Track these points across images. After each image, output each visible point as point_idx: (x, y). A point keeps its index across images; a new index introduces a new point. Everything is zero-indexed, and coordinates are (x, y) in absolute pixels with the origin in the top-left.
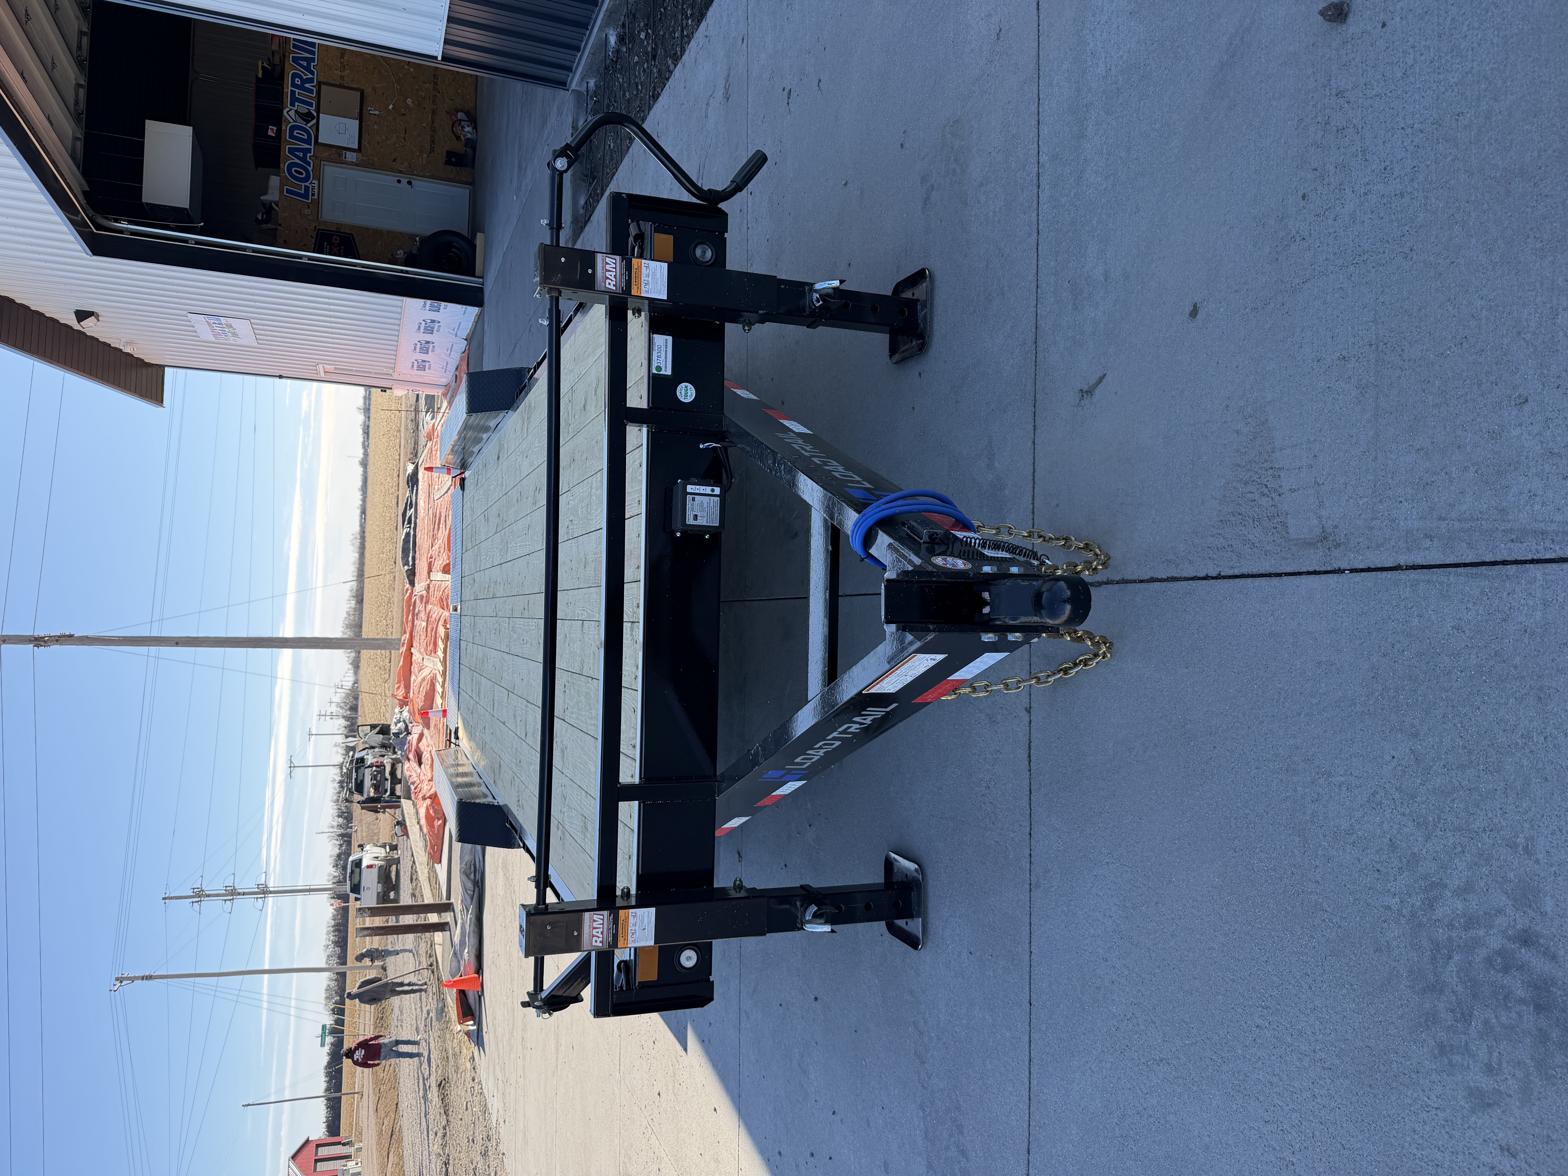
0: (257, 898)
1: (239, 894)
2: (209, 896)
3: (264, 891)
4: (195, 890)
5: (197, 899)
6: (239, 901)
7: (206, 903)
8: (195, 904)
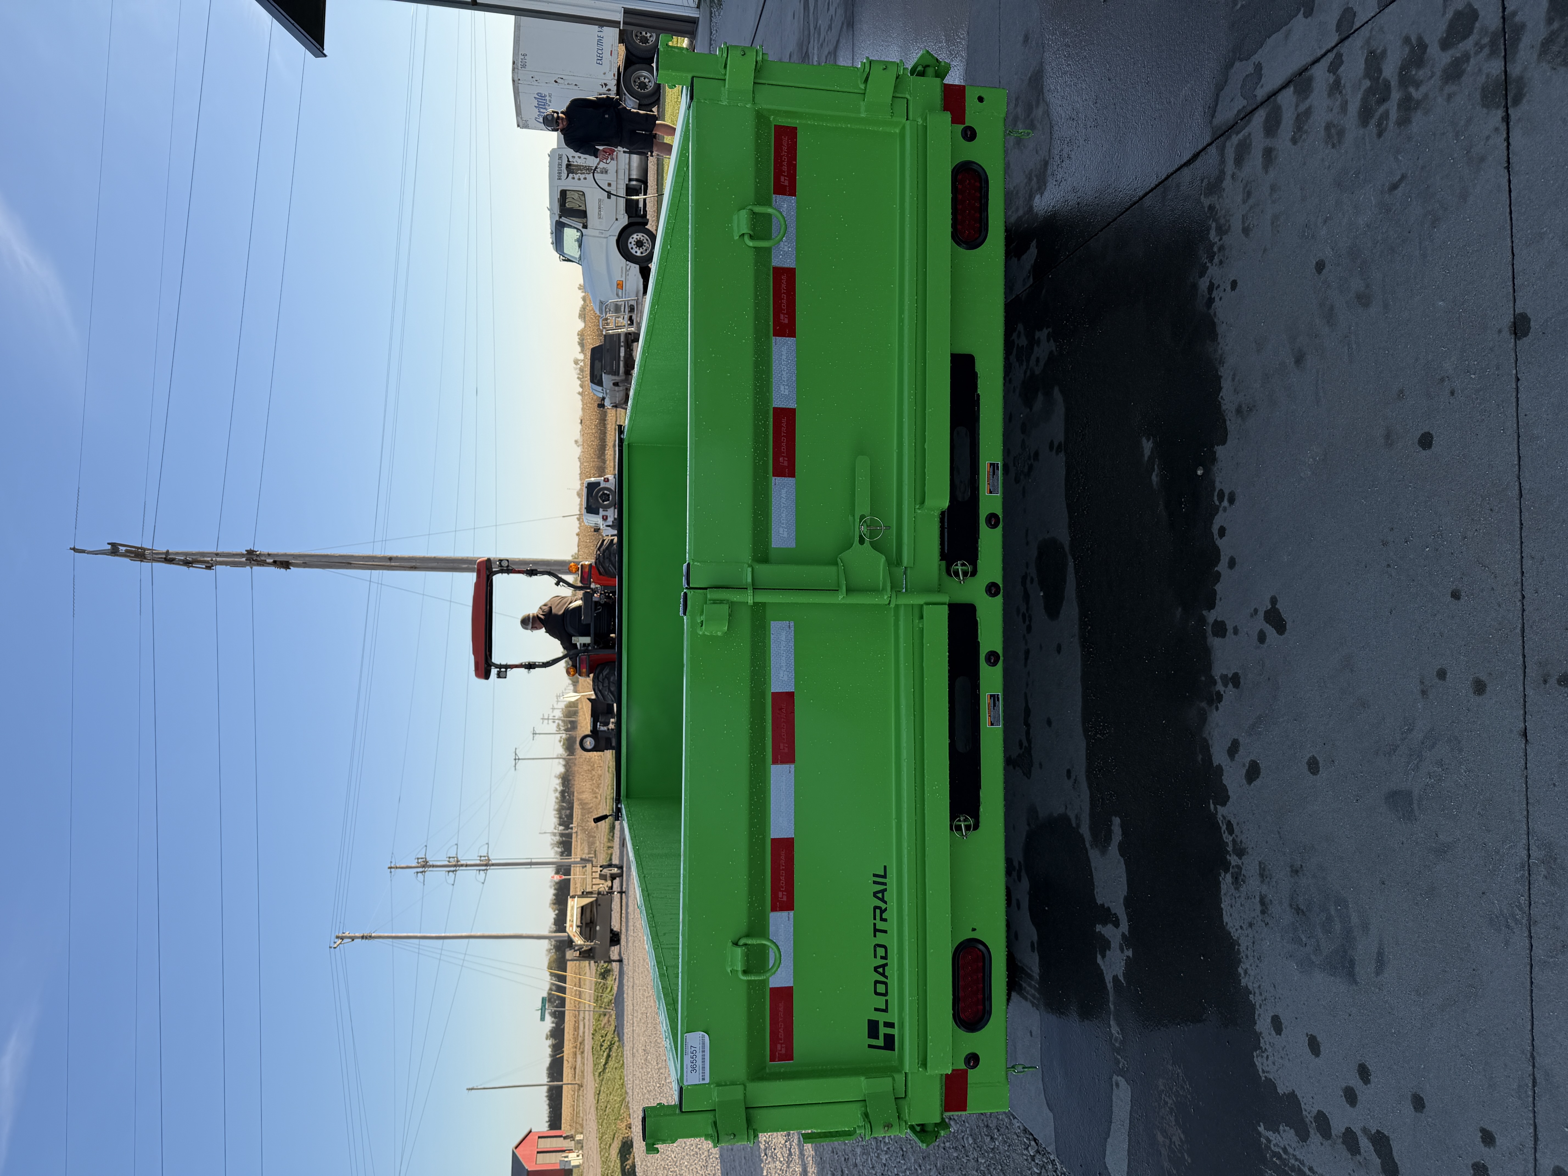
0: (480, 870)
1: (462, 865)
2: (433, 866)
3: (486, 864)
4: (420, 861)
5: (421, 870)
6: (462, 873)
7: (430, 874)
8: (419, 874)
